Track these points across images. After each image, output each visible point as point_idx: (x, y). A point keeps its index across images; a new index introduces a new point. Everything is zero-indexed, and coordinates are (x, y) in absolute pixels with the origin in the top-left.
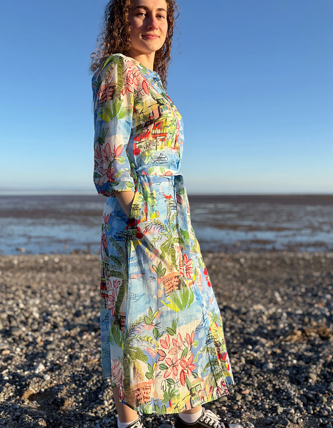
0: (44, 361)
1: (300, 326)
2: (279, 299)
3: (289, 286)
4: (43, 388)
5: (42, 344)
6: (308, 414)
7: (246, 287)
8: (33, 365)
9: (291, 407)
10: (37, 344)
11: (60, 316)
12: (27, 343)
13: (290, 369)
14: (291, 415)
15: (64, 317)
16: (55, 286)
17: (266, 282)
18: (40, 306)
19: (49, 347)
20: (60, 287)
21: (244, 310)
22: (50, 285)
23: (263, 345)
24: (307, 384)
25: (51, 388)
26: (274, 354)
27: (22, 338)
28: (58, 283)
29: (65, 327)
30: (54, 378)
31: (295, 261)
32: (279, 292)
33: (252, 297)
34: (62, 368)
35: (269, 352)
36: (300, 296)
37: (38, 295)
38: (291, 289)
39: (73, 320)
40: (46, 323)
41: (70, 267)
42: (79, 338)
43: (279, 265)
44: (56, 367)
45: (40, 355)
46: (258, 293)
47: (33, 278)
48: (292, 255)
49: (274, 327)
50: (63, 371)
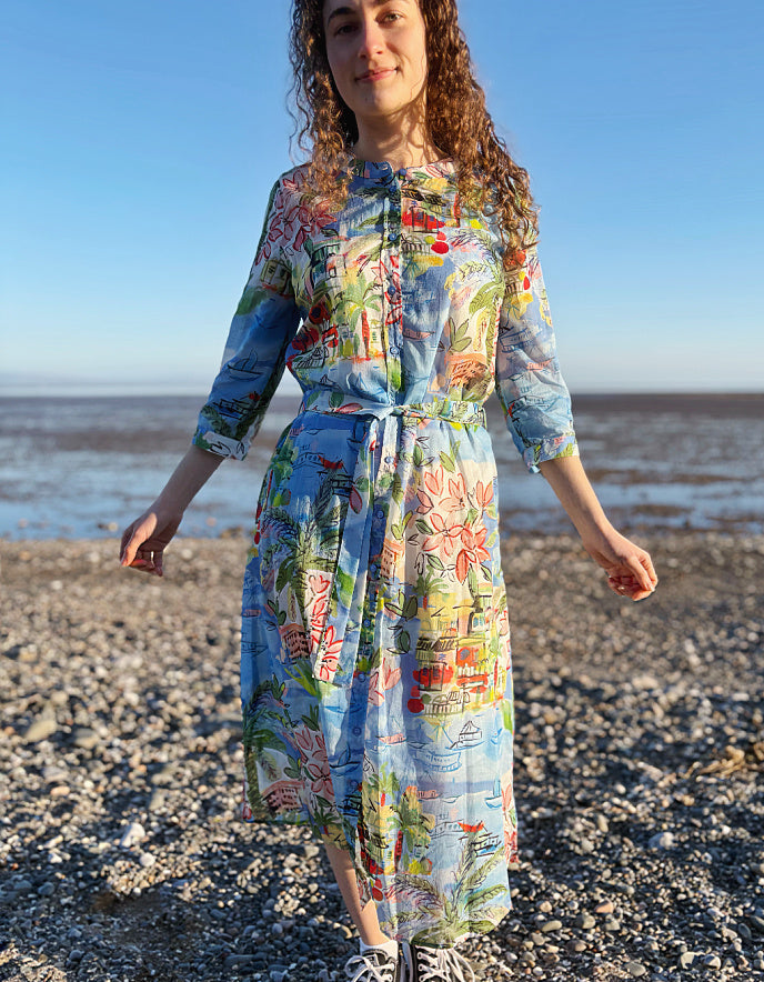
0: (144, 816)
1: (742, 734)
2: (694, 660)
3: (720, 625)
4: (138, 886)
5: (142, 770)
6: (754, 969)
7: (616, 627)
8: (119, 826)
9: (714, 949)
10: (131, 770)
11: (185, 701)
12: (110, 766)
13: (714, 850)
14: (713, 973)
15: (195, 702)
16: (179, 623)
17: (665, 616)
18: (143, 673)
19: (157, 779)
20: (189, 626)
21: (609, 690)
22: (168, 619)
23: (652, 785)
24: (753, 889)
25: (157, 886)
26: (677, 806)
27: (97, 753)
28: (186, 615)
29: (195, 726)
30: (164, 861)
31: (736, 560)
32: (695, 641)
33: (632, 653)
34: (183, 836)
35: (666, 804)
36: (744, 651)
37: (140, 645)
38: (723, 633)
39: (214, 711)
40: (153, 718)
41: (215, 572)
42: (226, 758)
43: (698, 570)
44: (171, 831)
45: (137, 799)
46: (644, 641)
47: (131, 600)
48: (728, 541)
49: (679, 736)
50: (186, 842)
